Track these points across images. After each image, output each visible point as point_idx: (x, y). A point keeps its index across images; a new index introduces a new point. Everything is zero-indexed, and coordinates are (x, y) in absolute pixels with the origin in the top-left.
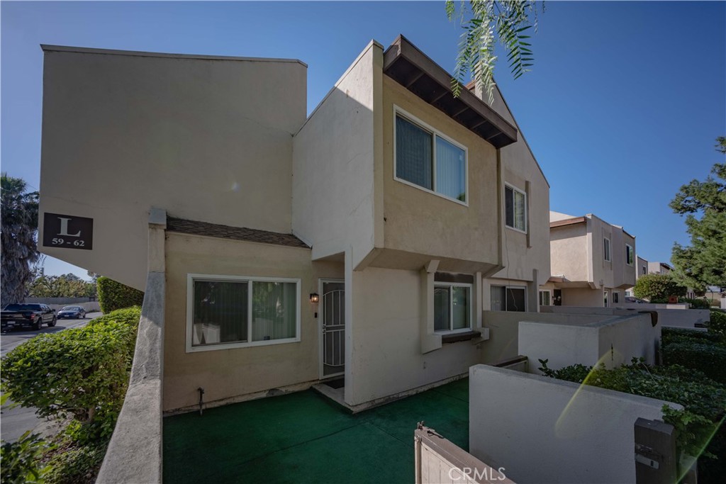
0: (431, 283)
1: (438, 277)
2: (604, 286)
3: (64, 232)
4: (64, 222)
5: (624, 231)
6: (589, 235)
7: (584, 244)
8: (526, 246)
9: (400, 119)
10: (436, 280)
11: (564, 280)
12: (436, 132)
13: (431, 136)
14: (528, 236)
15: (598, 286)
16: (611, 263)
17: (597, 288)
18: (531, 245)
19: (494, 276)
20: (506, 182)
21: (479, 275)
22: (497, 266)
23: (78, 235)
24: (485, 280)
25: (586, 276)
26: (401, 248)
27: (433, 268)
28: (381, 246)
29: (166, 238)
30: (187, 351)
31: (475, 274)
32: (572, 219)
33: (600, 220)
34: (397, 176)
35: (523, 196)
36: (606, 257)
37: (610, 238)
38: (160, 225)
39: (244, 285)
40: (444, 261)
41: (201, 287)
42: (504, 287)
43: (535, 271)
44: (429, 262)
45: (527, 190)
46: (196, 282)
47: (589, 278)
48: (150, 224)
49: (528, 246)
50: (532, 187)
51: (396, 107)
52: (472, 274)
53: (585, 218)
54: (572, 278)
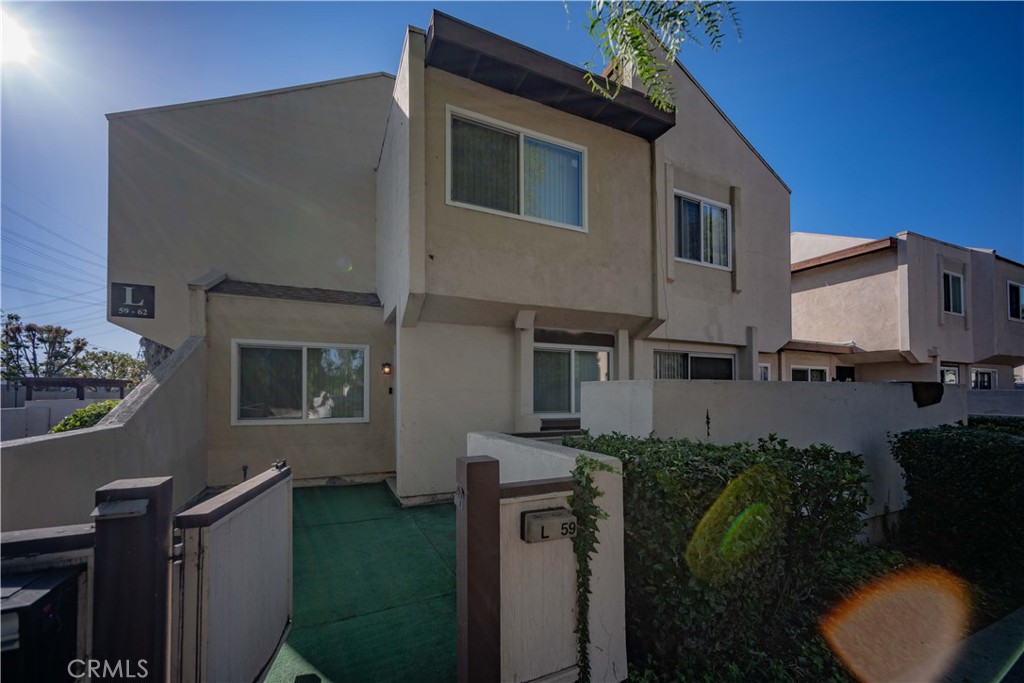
0: (528, 344)
1: (540, 336)
2: (939, 360)
3: (129, 301)
4: (129, 291)
5: (998, 257)
6: (903, 270)
7: (896, 283)
8: (730, 289)
9: (457, 122)
10: (537, 339)
11: (853, 350)
12: (525, 132)
13: (517, 137)
14: (733, 274)
15: (922, 358)
16: (965, 318)
17: (921, 361)
18: (738, 288)
19: (654, 335)
21: (623, 337)
22: (651, 319)
24: (638, 344)
25: (896, 340)
26: (459, 294)
27: (525, 320)
28: (420, 290)
29: (207, 300)
30: (232, 424)
31: (617, 332)
32: (867, 245)
33: (932, 240)
34: (455, 198)
35: (724, 211)
36: (950, 302)
37: (964, 273)
38: (200, 286)
39: (298, 352)
40: (541, 312)
41: (244, 351)
42: (685, 356)
43: (749, 330)
44: (518, 313)
45: (732, 202)
46: (242, 349)
47: (902, 343)
48: (189, 285)
49: (734, 289)
50: (743, 196)
51: (450, 108)
52: (612, 333)
53: (894, 242)
54: (869, 346)
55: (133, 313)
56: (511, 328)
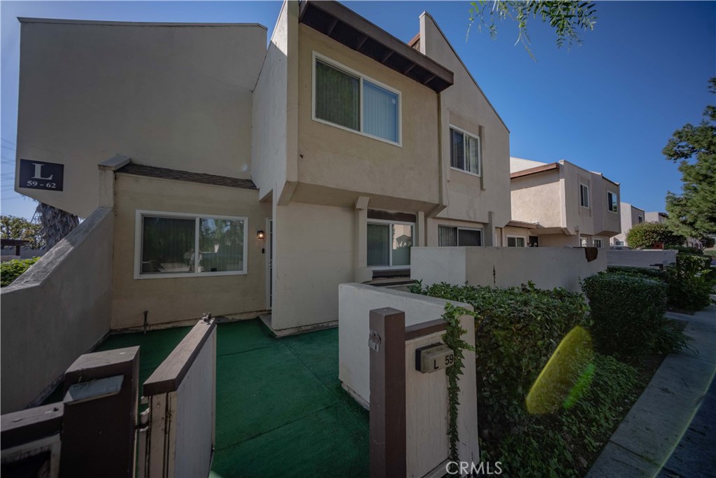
0: (364, 220)
1: (372, 214)
2: (580, 233)
3: (38, 175)
4: (38, 168)
5: (603, 177)
6: (562, 181)
7: (557, 190)
8: (479, 188)
9: (320, 64)
10: (369, 216)
11: (538, 226)
12: (363, 77)
13: (358, 80)
14: (481, 178)
15: (572, 232)
16: (590, 210)
17: (572, 234)
18: (484, 187)
19: (439, 215)
20: (451, 125)
21: (421, 216)
22: (439, 205)
23: (50, 178)
24: (430, 221)
25: (559, 222)
26: (320, 183)
27: (363, 204)
28: (294, 179)
29: (116, 179)
31: (417, 213)
32: (545, 166)
33: (575, 166)
34: (317, 116)
35: (476, 140)
36: (583, 202)
37: (589, 185)
38: (109, 167)
39: (191, 221)
40: (373, 198)
41: (147, 220)
42: (456, 229)
43: (490, 214)
44: (357, 199)
45: (480, 135)
46: (145, 218)
47: (562, 224)
48: (99, 165)
49: (482, 188)
50: (486, 132)
51: (316, 54)
52: (414, 213)
53: (558, 165)
54: (546, 225)
55: (41, 185)
56: (353, 208)
